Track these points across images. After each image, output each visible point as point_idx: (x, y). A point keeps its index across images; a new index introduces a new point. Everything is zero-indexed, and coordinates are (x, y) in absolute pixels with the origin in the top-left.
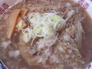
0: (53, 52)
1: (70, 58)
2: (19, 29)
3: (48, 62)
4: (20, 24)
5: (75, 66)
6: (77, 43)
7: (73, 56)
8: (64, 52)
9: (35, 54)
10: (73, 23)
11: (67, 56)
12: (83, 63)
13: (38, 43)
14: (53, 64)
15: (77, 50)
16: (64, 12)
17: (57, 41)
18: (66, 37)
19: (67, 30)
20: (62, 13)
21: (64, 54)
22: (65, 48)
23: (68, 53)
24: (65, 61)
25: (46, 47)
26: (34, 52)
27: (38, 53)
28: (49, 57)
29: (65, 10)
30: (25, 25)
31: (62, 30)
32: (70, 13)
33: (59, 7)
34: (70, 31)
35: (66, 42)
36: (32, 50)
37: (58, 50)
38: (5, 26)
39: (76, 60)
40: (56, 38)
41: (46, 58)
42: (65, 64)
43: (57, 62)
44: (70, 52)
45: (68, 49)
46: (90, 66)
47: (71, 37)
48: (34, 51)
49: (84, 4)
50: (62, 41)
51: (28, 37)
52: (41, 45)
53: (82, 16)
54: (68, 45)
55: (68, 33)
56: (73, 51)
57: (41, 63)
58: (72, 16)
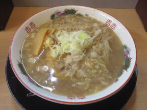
0: (80, 67)
1: (97, 73)
2: (46, 46)
3: (75, 76)
5: (103, 80)
6: (104, 60)
7: (100, 71)
8: (91, 67)
9: (63, 69)
10: (100, 42)
11: (95, 71)
12: (111, 77)
13: (65, 59)
14: (80, 78)
15: (104, 66)
16: (91, 31)
17: (84, 58)
18: (93, 54)
19: (94, 47)
21: (91, 69)
22: (92, 64)
23: (95, 69)
24: (93, 75)
25: (74, 63)
26: (62, 67)
27: (65, 68)
28: (76, 72)
29: (92, 29)
30: (53, 42)
31: (90, 48)
32: (97, 32)
33: (87, 27)
34: (97, 48)
35: (94, 58)
37: (85, 66)
39: (104, 75)
40: (83, 54)
41: (74, 73)
42: (92, 78)
43: (84, 76)
44: (97, 67)
45: (95, 64)
46: (117, 80)
47: (99, 54)
49: (111, 24)
50: (89, 57)
51: (56, 53)
52: (68, 60)
53: (109, 35)
54: (95, 61)
55: (95, 51)
56: (100, 66)
57: (68, 77)
58: (99, 35)
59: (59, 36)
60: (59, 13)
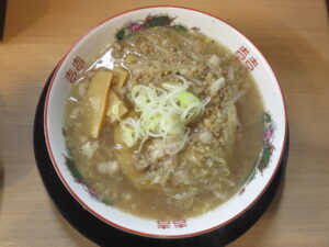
0: (179, 164)
1: (208, 176)
3: (169, 182)
4: (116, 109)
5: (218, 189)
6: (223, 147)
7: (215, 173)
8: (199, 164)
9: (147, 169)
10: (220, 107)
11: (205, 172)
12: (232, 184)
13: (151, 147)
14: (178, 187)
15: (222, 161)
16: (203, 80)
17: (187, 145)
18: (204, 136)
19: (206, 121)
20: (200, 83)
21: (198, 168)
22: (201, 157)
23: (205, 167)
24: (201, 181)
25: (167, 156)
26: (146, 166)
27: (153, 167)
28: (171, 174)
30: (125, 110)
31: (198, 122)
32: (216, 85)
33: (194, 69)
34: (212, 123)
35: (205, 145)
36: (141, 162)
37: (188, 162)
38: (82, 111)
39: (220, 179)
40: (186, 138)
41: (167, 177)
42: (199, 185)
43: (186, 183)
44: (210, 164)
45: (206, 158)
46: (243, 190)
47: (214, 136)
48: (143, 164)
49: (247, 58)
50: (195, 144)
51: (133, 136)
53: (240, 88)
54: (207, 152)
55: (209, 129)
56: (215, 162)
57: (158, 185)
58: (219, 92)
59: (137, 95)
60: (133, 25)
